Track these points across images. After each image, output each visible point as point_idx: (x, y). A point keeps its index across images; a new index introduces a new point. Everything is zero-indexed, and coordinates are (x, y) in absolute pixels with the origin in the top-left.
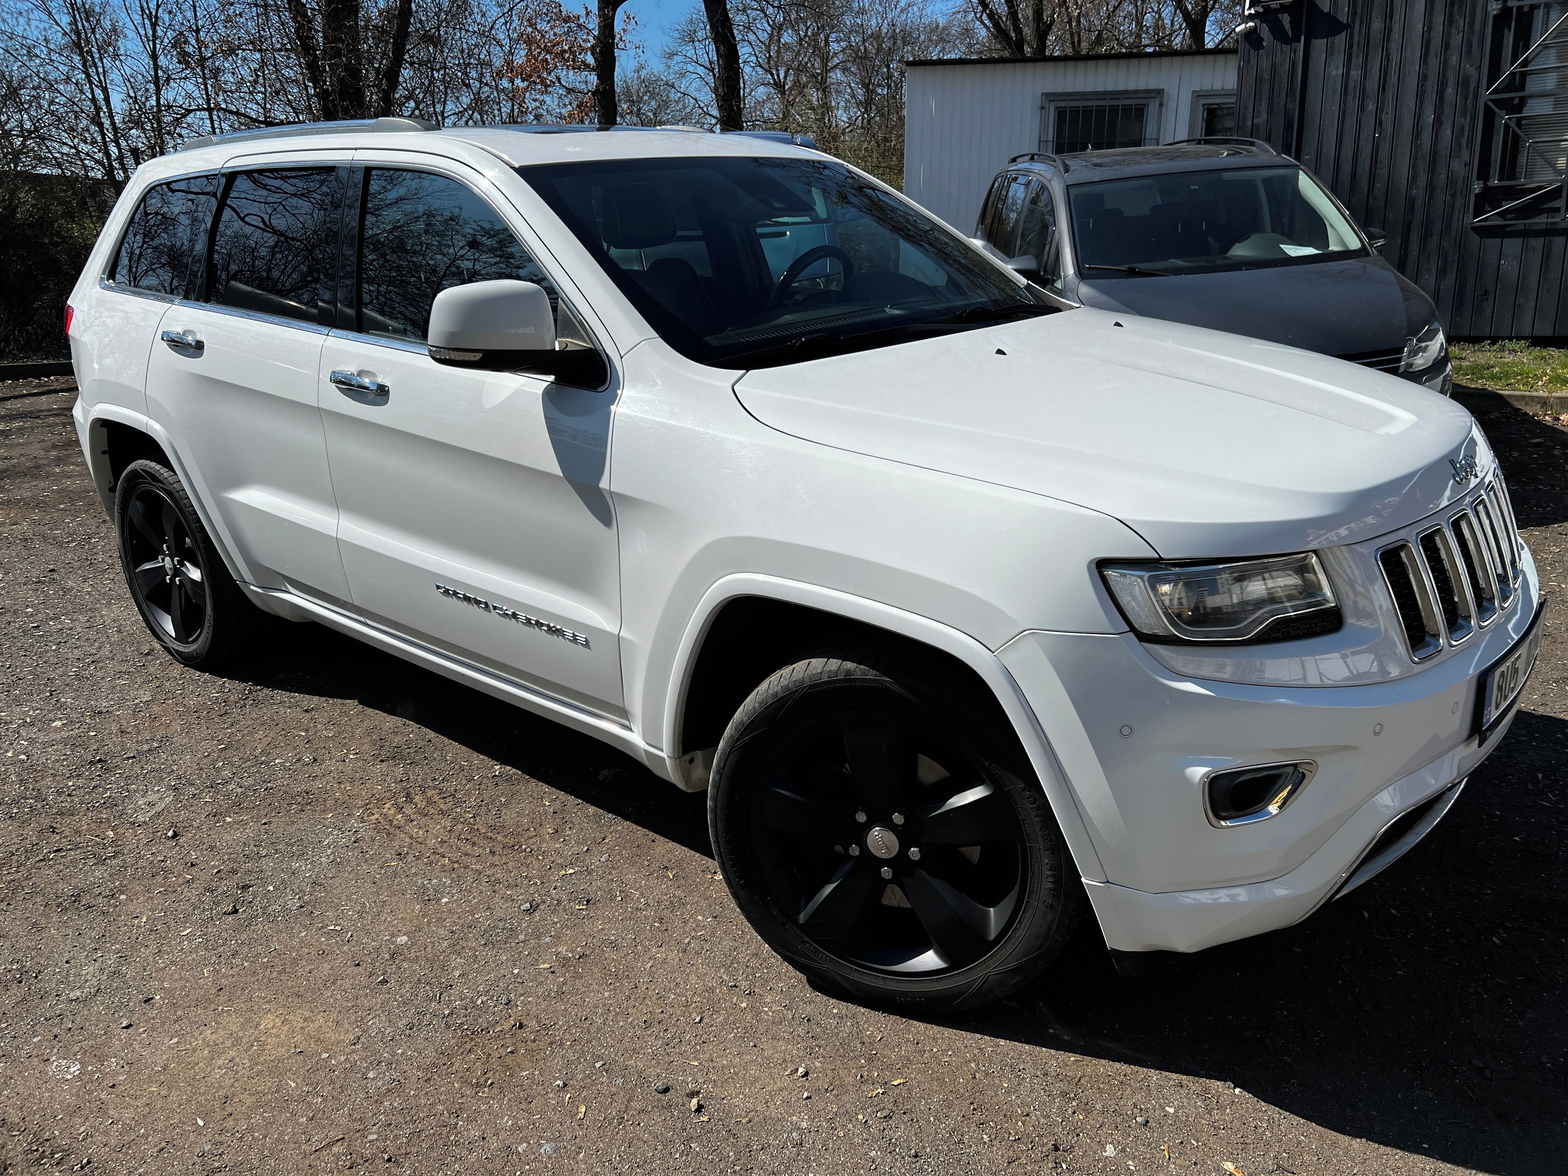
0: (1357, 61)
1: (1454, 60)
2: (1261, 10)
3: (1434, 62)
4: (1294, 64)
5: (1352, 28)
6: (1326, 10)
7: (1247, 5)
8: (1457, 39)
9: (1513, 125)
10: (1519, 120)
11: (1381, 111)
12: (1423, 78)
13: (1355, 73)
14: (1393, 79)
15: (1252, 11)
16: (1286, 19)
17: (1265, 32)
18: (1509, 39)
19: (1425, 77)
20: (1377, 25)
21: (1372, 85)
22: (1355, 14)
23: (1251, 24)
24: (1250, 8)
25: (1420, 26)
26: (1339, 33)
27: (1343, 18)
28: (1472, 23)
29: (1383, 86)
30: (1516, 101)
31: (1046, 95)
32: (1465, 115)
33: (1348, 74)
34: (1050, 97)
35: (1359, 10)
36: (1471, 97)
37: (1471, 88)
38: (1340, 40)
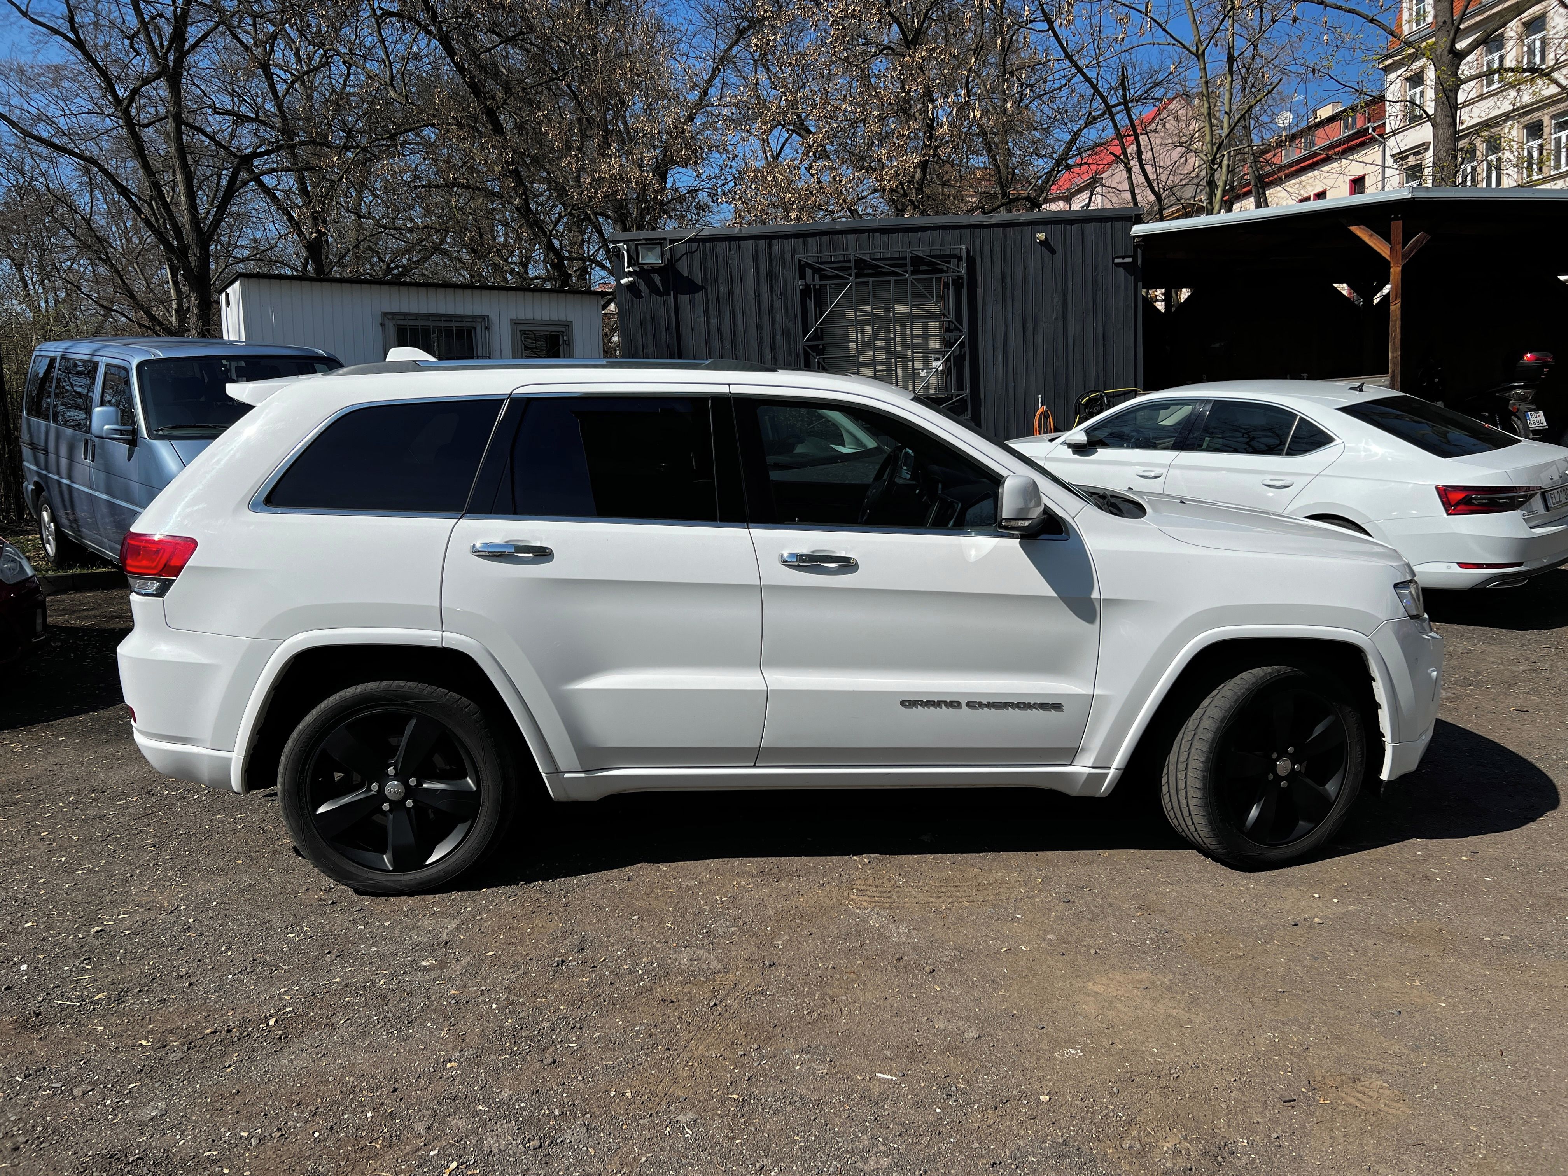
0: (713, 313)
1: (778, 317)
2: (638, 269)
3: (766, 318)
4: (668, 311)
5: (706, 289)
6: (686, 275)
7: (626, 265)
8: (778, 303)
9: (821, 361)
10: (824, 359)
11: (736, 349)
12: (760, 328)
13: (714, 321)
14: (740, 327)
15: (631, 269)
16: (657, 278)
17: (642, 285)
18: (811, 305)
19: (761, 328)
20: (723, 289)
21: (727, 330)
22: (706, 279)
23: (631, 279)
24: (628, 267)
25: (752, 292)
26: (698, 292)
27: (698, 279)
28: (785, 293)
29: (734, 332)
30: (821, 347)
31: (385, 314)
32: (791, 355)
33: (708, 322)
34: (387, 315)
35: (709, 277)
36: (792, 343)
37: (792, 337)
38: (699, 296)
